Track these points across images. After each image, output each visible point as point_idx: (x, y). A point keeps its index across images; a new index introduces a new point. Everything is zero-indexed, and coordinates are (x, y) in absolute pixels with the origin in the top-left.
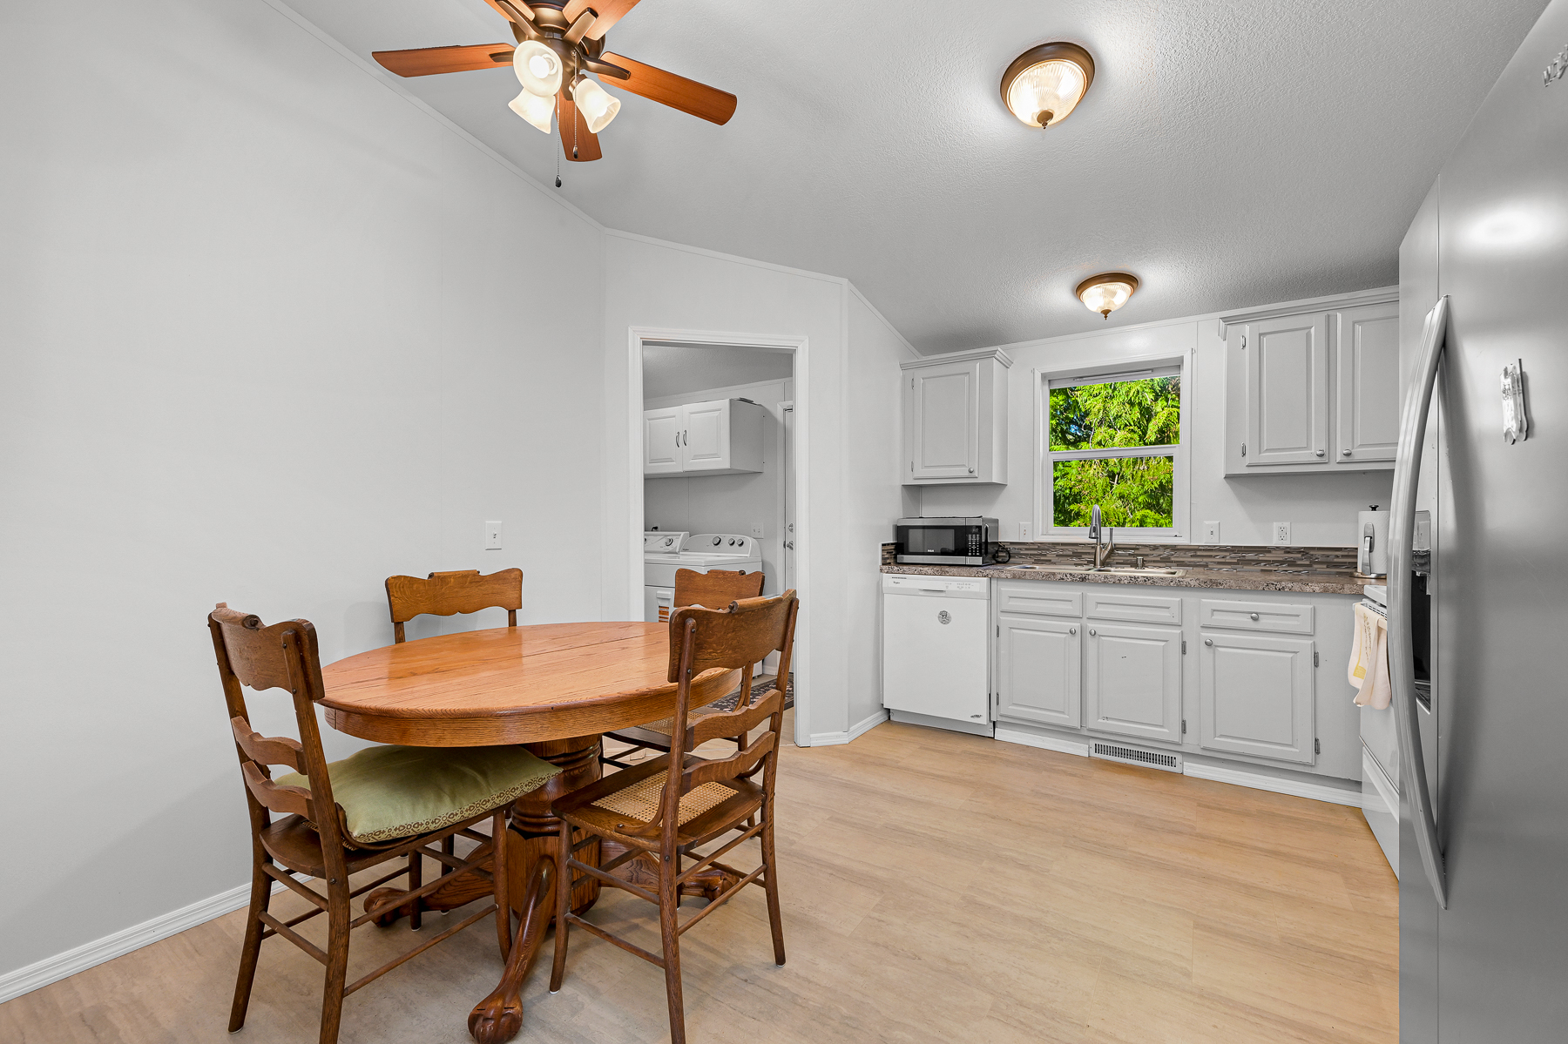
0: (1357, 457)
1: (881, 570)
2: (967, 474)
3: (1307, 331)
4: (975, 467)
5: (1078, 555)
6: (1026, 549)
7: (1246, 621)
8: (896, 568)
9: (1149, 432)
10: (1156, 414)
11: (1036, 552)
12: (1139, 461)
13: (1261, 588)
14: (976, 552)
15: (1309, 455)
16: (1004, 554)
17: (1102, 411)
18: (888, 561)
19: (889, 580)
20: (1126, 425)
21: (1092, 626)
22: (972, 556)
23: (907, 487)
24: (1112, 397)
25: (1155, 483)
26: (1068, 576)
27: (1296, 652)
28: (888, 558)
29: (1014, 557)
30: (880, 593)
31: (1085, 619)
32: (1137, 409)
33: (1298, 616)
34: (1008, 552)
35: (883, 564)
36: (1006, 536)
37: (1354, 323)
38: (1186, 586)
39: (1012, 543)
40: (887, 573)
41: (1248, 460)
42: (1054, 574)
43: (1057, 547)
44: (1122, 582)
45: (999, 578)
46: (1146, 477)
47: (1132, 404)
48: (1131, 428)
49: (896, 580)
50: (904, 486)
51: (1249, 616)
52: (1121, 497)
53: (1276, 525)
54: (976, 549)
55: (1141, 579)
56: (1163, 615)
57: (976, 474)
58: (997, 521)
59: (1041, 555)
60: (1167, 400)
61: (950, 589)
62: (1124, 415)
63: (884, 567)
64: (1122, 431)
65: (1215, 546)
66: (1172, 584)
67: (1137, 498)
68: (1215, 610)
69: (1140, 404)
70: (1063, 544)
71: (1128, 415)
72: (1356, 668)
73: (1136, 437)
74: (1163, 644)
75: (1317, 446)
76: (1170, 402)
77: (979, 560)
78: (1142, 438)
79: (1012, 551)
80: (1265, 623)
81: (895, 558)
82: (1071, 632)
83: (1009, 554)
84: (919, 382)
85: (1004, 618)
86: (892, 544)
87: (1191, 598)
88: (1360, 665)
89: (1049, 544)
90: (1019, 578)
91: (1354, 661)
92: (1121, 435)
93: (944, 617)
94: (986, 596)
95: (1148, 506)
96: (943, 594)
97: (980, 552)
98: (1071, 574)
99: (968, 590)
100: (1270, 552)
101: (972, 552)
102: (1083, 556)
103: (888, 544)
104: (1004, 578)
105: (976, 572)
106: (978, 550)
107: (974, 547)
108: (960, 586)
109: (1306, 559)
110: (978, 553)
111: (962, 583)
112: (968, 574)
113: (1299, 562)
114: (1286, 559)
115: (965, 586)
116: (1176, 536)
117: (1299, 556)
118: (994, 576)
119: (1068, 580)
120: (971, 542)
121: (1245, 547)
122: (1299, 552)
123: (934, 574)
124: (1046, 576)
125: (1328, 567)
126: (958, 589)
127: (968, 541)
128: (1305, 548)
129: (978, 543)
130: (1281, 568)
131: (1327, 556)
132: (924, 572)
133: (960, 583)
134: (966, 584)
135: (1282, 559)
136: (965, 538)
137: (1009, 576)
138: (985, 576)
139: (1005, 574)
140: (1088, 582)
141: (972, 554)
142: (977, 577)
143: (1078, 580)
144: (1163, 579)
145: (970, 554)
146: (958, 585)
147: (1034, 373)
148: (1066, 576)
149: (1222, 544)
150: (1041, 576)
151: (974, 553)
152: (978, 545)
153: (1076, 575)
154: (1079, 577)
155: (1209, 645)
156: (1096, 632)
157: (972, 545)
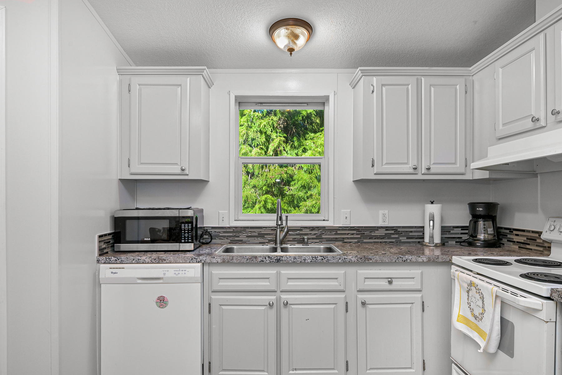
0: (432, 171)
1: (98, 261)
2: (179, 171)
3: (406, 87)
4: (185, 166)
5: (261, 236)
6: (224, 232)
7: (384, 284)
8: (113, 259)
9: (269, 150)
10: (273, 140)
11: (231, 234)
12: (264, 167)
13: (394, 261)
14: (188, 239)
15: (408, 168)
16: (207, 237)
17: (245, 136)
18: (105, 251)
19: (106, 270)
20: (258, 145)
21: (284, 297)
22: (185, 242)
23: (124, 182)
24: (251, 127)
25: (273, 180)
26: (267, 258)
27: (412, 303)
28: (105, 248)
29: (215, 239)
30: (97, 283)
31: (279, 292)
32: (264, 136)
33: (413, 278)
34: (210, 235)
35: (100, 255)
36: (209, 222)
37: (430, 85)
38: (349, 261)
39: (213, 228)
40: (105, 263)
41: (376, 170)
42: (256, 257)
43: (247, 230)
44: (306, 261)
45: (210, 264)
46: (268, 175)
47: (261, 132)
48: (261, 146)
49: (114, 271)
50: (121, 180)
51: (387, 280)
52: (254, 187)
53: (381, 212)
54: (188, 237)
55: (320, 258)
56: (333, 284)
57: (187, 172)
58: (202, 211)
59: (235, 236)
60: (277, 133)
61: (166, 276)
62: (257, 138)
63: (101, 258)
64: (256, 148)
65: (348, 227)
66: (340, 261)
67: (262, 188)
68: (366, 278)
69: (266, 133)
70: (252, 228)
71: (259, 139)
72: (458, 316)
73: (263, 152)
74: (333, 306)
75: (412, 162)
76: (278, 134)
77: (190, 246)
78: (266, 152)
79: (213, 234)
80: (396, 284)
81: (113, 246)
82: (269, 304)
83: (211, 236)
84: (135, 88)
85: (214, 297)
86: (109, 234)
87: (351, 270)
88: (460, 313)
89: (241, 227)
90: (228, 262)
91: (456, 311)
92: (255, 150)
93: (162, 301)
94: (200, 280)
95: (267, 192)
96: (161, 281)
97: (192, 239)
98: (269, 257)
99: (184, 275)
100: (377, 230)
101: (185, 240)
102: (266, 236)
103: (105, 235)
104: (215, 263)
105: (191, 259)
106: (190, 237)
107: (186, 235)
108: (177, 272)
109: (396, 234)
110: (190, 240)
111: (179, 269)
112: (184, 261)
113: (393, 236)
114: (386, 234)
115: (181, 272)
116: (324, 220)
117: (393, 232)
118: (205, 260)
119: (267, 262)
120: (183, 230)
121: (365, 227)
122: (393, 230)
123: (152, 262)
124: (250, 259)
125: (407, 238)
126: (175, 275)
127: (181, 230)
128: (396, 227)
129: (190, 231)
130: (384, 240)
131: (407, 232)
132: (142, 261)
133: (177, 269)
134: (182, 270)
135: (384, 234)
136: (178, 227)
137: (219, 260)
138: (198, 261)
139: (216, 260)
140: (281, 262)
141: (185, 241)
142: (191, 262)
143: (275, 261)
144: (334, 257)
145: (183, 241)
146: (175, 272)
147: (230, 94)
148: (265, 258)
149: (351, 225)
150: (246, 260)
151: (186, 240)
152: (190, 232)
153: (273, 258)
154: (275, 259)
155: (364, 304)
156: (287, 302)
157: (185, 233)
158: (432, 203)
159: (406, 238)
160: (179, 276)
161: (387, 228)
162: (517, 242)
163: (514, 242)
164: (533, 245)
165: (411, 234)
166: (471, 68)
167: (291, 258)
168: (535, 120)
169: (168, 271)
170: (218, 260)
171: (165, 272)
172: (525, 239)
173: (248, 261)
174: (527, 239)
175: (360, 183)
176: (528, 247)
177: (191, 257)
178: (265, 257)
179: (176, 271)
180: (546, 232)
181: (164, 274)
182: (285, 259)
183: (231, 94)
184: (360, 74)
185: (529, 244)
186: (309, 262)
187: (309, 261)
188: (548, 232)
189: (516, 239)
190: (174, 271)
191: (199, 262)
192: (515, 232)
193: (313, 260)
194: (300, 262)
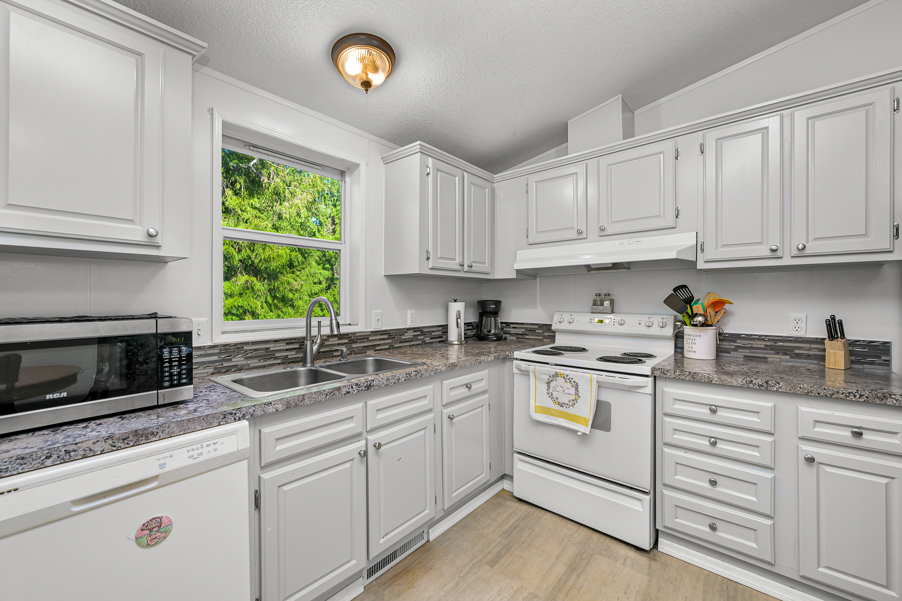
0: (473, 269)
3: (454, 178)
6: (201, 356)
14: (180, 379)
15: (454, 265)
21: (373, 438)
22: (172, 386)
26: (354, 387)
27: (483, 405)
31: (365, 434)
37: (471, 183)
41: (431, 264)
45: (263, 415)
51: (465, 387)
53: (409, 312)
54: (180, 374)
55: (413, 374)
56: (423, 404)
59: (224, 360)
61: (167, 469)
65: (379, 331)
70: (254, 343)
74: (422, 433)
75: (459, 259)
82: (360, 453)
85: (266, 476)
88: (537, 404)
89: (236, 345)
93: (154, 531)
97: (189, 377)
98: (357, 385)
99: (212, 456)
100: (407, 332)
101: (171, 381)
104: (272, 413)
105: (222, 417)
106: (184, 374)
107: (175, 371)
108: (195, 453)
109: (422, 335)
110: (184, 379)
111: (199, 446)
112: (205, 425)
113: (420, 338)
114: (414, 336)
115: (205, 449)
116: (350, 324)
117: (419, 333)
118: (252, 413)
119: (354, 392)
120: (166, 362)
121: (396, 330)
122: (419, 331)
123: (115, 449)
124: (330, 393)
125: (431, 339)
126: (192, 461)
127: (161, 360)
128: (422, 327)
129: (184, 360)
130: (412, 343)
131: (430, 332)
132: (82, 453)
133: (195, 447)
134: (208, 445)
135: (412, 336)
136: (153, 357)
137: (280, 407)
138: (237, 418)
139: (274, 406)
140: (372, 389)
141: (172, 383)
142: (222, 423)
143: (364, 389)
144: (426, 370)
145: (167, 384)
146: (191, 453)
147: (212, 114)
148: (352, 388)
149: (383, 329)
150: (325, 396)
151: (175, 380)
152: (184, 364)
153: (362, 384)
154: (365, 385)
155: (451, 418)
156: (379, 443)
157: (171, 367)
158: (455, 301)
159: (429, 339)
160: (202, 459)
161: (415, 329)
162: (515, 334)
163: (512, 334)
164: (533, 335)
165: (433, 334)
166: (495, 176)
167: (383, 381)
168: (580, 233)
169: (171, 456)
170: (278, 406)
171: (162, 462)
172: (524, 330)
173: (328, 397)
174: (525, 330)
175: (390, 278)
176: (526, 337)
177: (221, 414)
178: (352, 386)
179: (193, 450)
180: (556, 323)
181: (160, 465)
182: (377, 383)
183: (216, 115)
184: (418, 149)
185: (528, 335)
186: (403, 381)
187: (403, 379)
188: (558, 324)
189: (513, 331)
190: (188, 451)
191: (239, 419)
192: (511, 325)
193: (407, 378)
194: (394, 383)
